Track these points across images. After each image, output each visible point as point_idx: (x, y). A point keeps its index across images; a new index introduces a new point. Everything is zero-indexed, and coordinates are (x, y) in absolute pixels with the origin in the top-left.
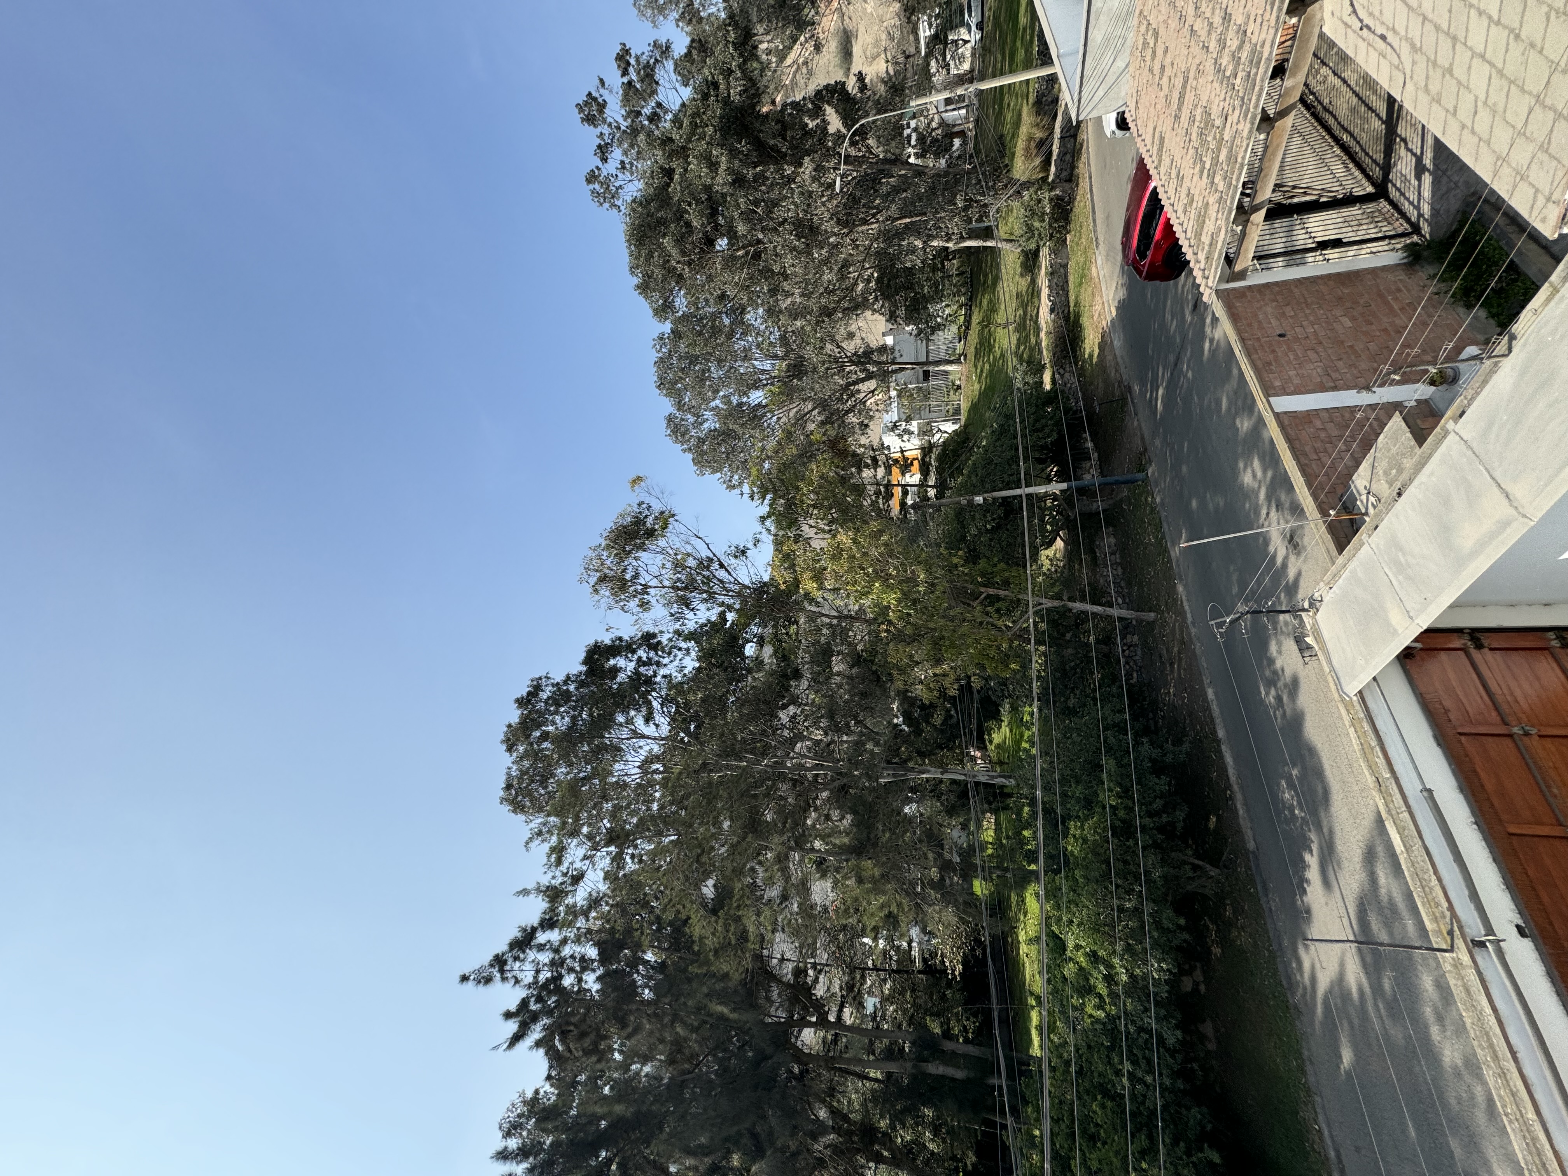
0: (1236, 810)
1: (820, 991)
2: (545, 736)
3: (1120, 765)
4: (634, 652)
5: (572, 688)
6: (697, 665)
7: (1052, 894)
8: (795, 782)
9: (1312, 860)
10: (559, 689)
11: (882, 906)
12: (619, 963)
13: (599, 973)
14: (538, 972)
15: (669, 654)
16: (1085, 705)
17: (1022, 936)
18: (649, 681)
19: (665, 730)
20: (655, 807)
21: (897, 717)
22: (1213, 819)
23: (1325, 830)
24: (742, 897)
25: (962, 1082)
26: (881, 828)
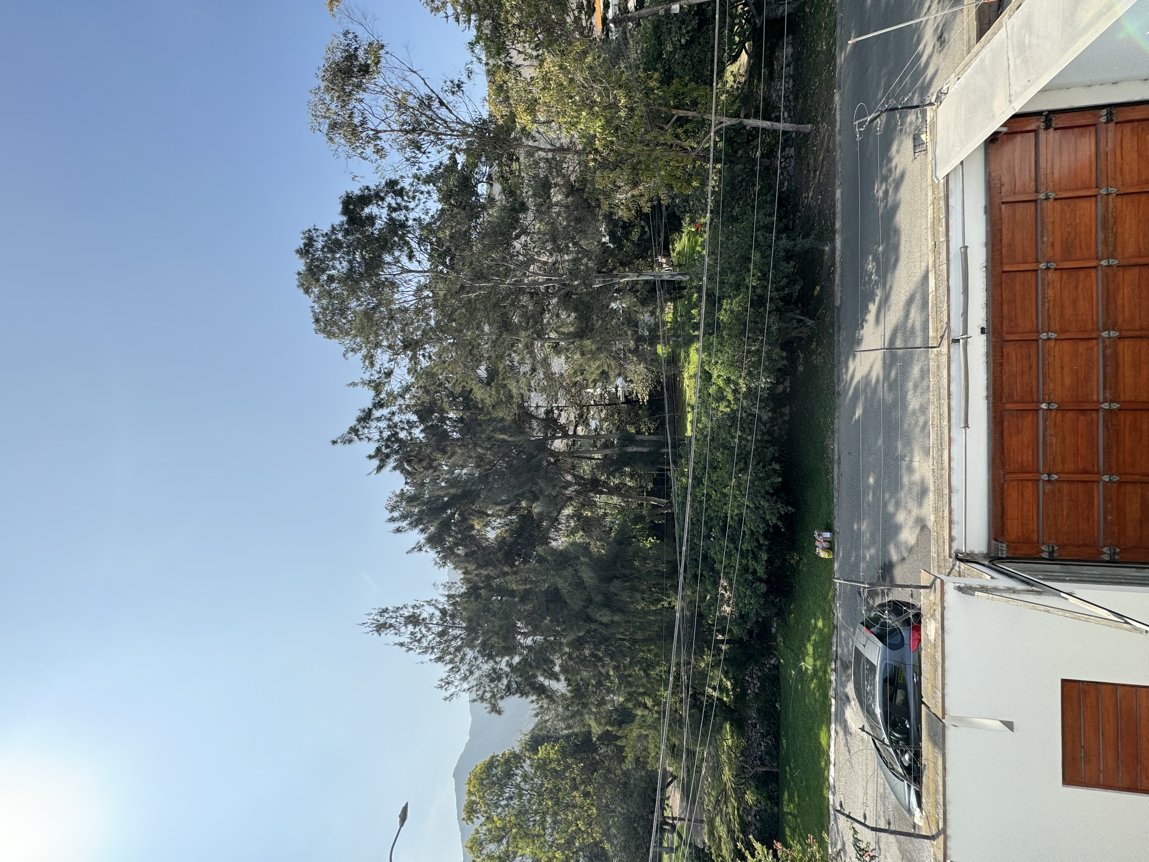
0: (835, 280)
1: (562, 421)
2: (331, 279)
3: (763, 256)
4: (383, 199)
5: (340, 236)
6: (440, 207)
7: (707, 348)
8: (532, 295)
9: (873, 308)
10: (330, 239)
11: (598, 367)
12: (433, 421)
13: (422, 427)
14: (381, 432)
15: (414, 198)
16: (745, 213)
17: (686, 375)
18: (403, 225)
19: (427, 265)
20: (432, 322)
21: (604, 236)
22: (818, 288)
23: (888, 287)
24: (505, 372)
25: (647, 453)
26: (595, 318)
